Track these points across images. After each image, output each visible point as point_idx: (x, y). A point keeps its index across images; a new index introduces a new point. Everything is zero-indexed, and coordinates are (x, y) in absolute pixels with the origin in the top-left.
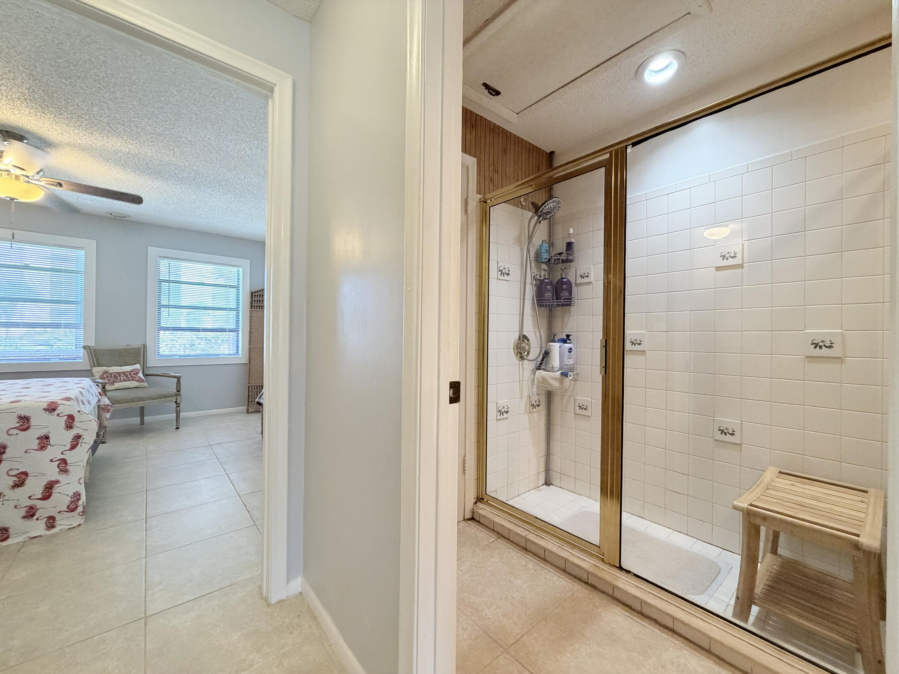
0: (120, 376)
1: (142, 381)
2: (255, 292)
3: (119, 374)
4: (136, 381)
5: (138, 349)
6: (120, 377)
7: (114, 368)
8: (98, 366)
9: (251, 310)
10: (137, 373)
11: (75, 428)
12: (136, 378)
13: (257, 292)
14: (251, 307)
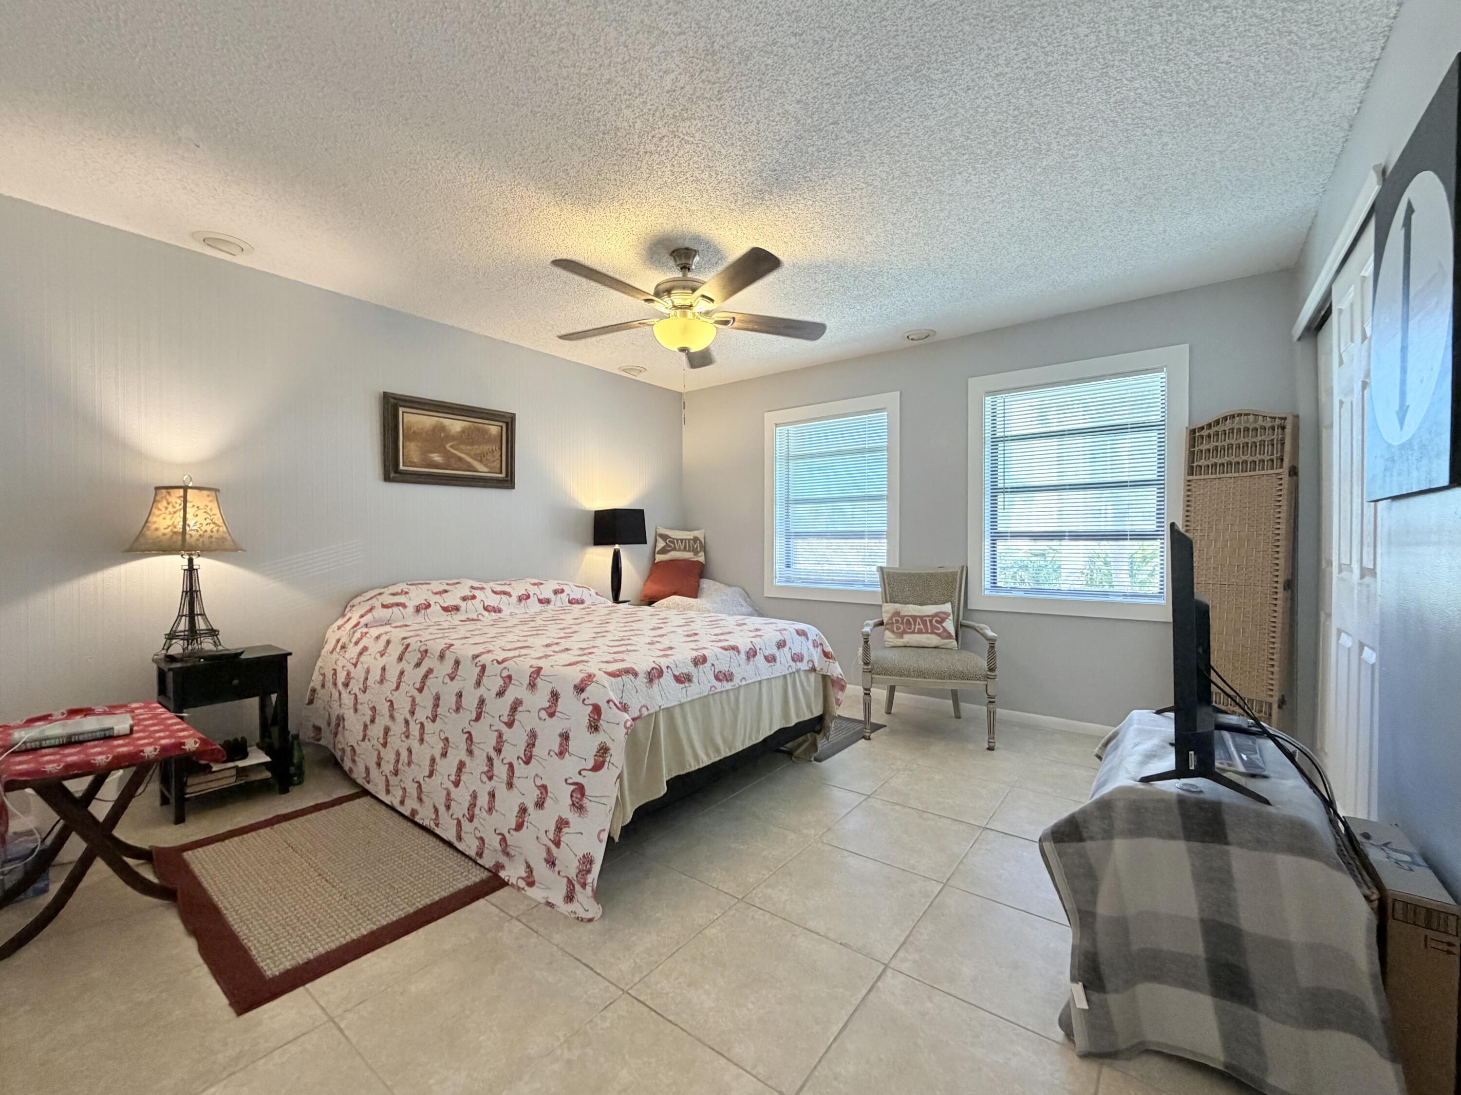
0: (915, 621)
1: (946, 635)
2: (1202, 428)
3: (914, 618)
4: (937, 634)
5: (954, 574)
6: (915, 624)
7: (911, 606)
8: (891, 602)
9: (1191, 478)
10: (942, 621)
11: (601, 732)
12: (939, 629)
13: (1209, 426)
14: (1191, 471)
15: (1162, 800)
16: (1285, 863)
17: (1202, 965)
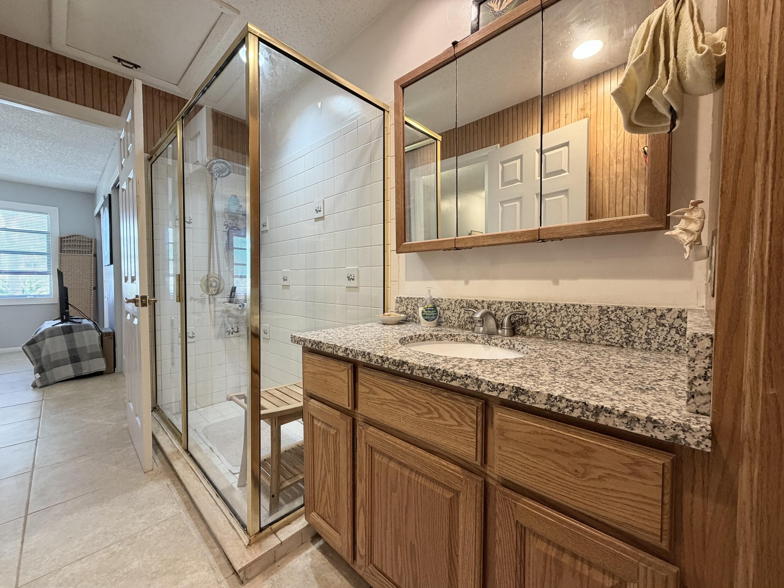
9: (61, 254)
13: (67, 237)
14: (61, 251)
15: (58, 328)
16: (85, 333)
17: (69, 359)
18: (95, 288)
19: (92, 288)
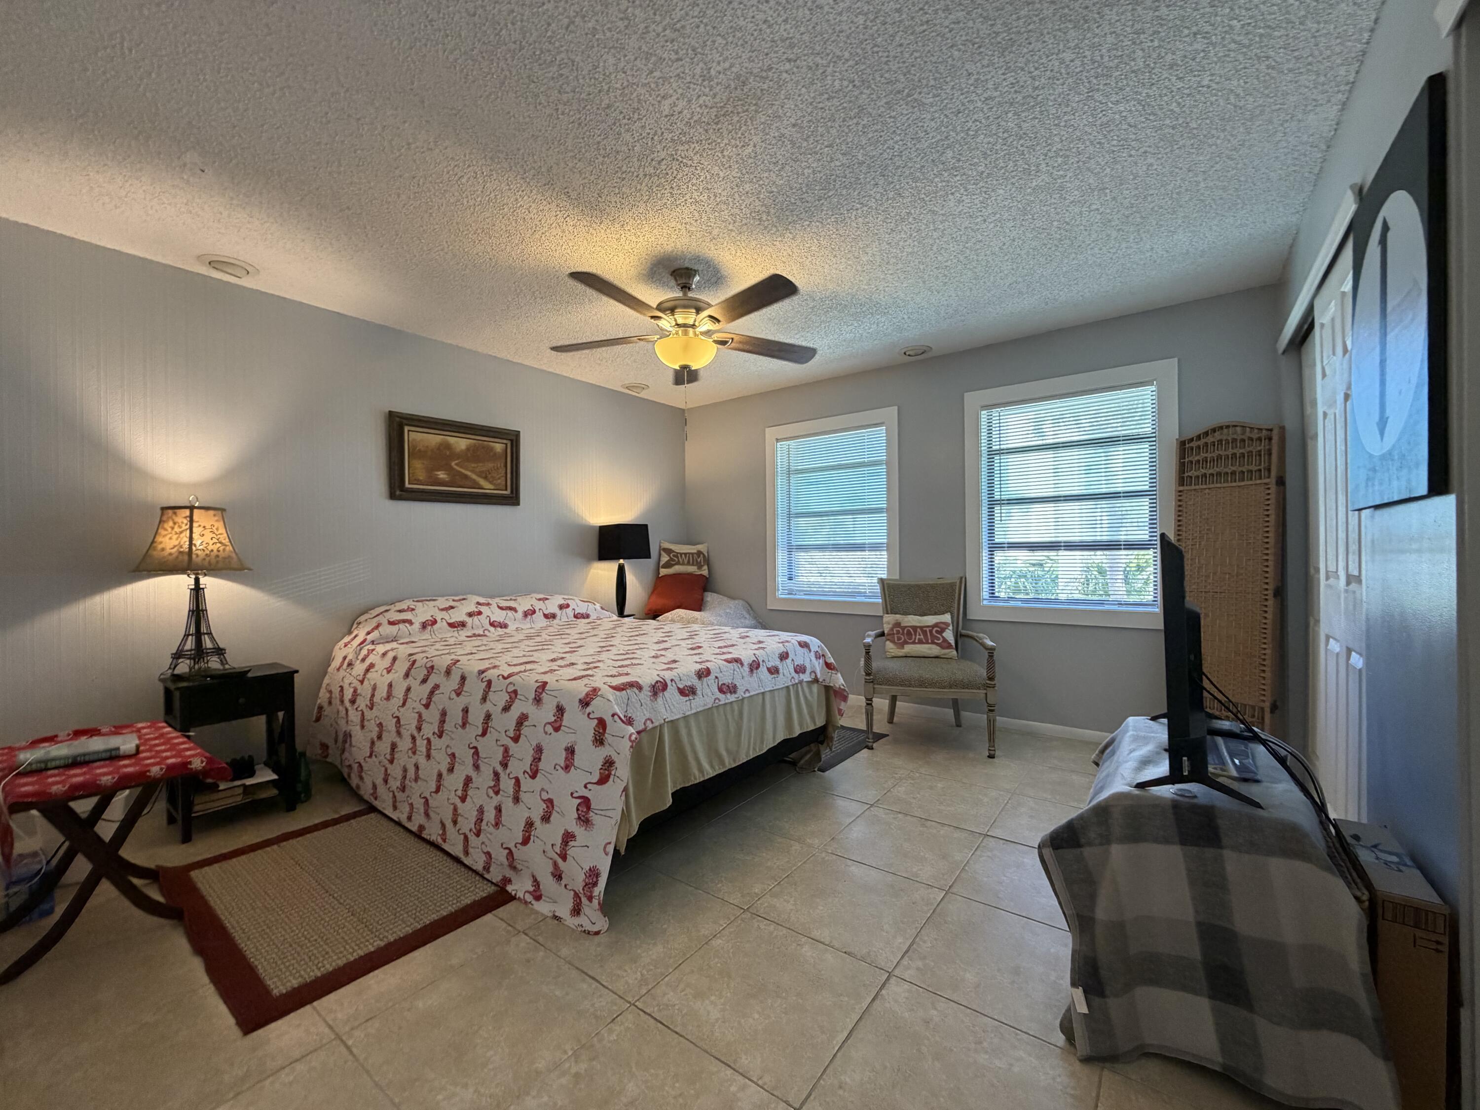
0: (915, 632)
1: (946, 644)
2: (1192, 440)
3: (916, 629)
4: (937, 644)
5: (952, 585)
6: (915, 635)
7: (912, 617)
8: (891, 613)
9: (1181, 488)
10: (942, 631)
11: (607, 745)
12: (939, 639)
13: (1199, 437)
14: (1181, 481)
15: (1157, 805)
18: (1280, 593)
19: (1270, 593)
